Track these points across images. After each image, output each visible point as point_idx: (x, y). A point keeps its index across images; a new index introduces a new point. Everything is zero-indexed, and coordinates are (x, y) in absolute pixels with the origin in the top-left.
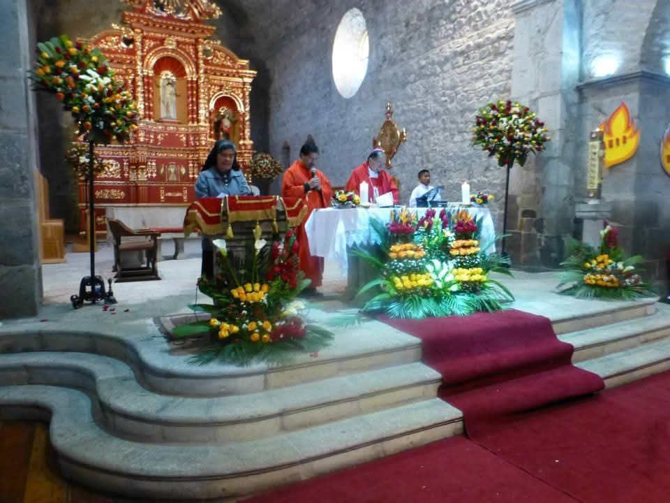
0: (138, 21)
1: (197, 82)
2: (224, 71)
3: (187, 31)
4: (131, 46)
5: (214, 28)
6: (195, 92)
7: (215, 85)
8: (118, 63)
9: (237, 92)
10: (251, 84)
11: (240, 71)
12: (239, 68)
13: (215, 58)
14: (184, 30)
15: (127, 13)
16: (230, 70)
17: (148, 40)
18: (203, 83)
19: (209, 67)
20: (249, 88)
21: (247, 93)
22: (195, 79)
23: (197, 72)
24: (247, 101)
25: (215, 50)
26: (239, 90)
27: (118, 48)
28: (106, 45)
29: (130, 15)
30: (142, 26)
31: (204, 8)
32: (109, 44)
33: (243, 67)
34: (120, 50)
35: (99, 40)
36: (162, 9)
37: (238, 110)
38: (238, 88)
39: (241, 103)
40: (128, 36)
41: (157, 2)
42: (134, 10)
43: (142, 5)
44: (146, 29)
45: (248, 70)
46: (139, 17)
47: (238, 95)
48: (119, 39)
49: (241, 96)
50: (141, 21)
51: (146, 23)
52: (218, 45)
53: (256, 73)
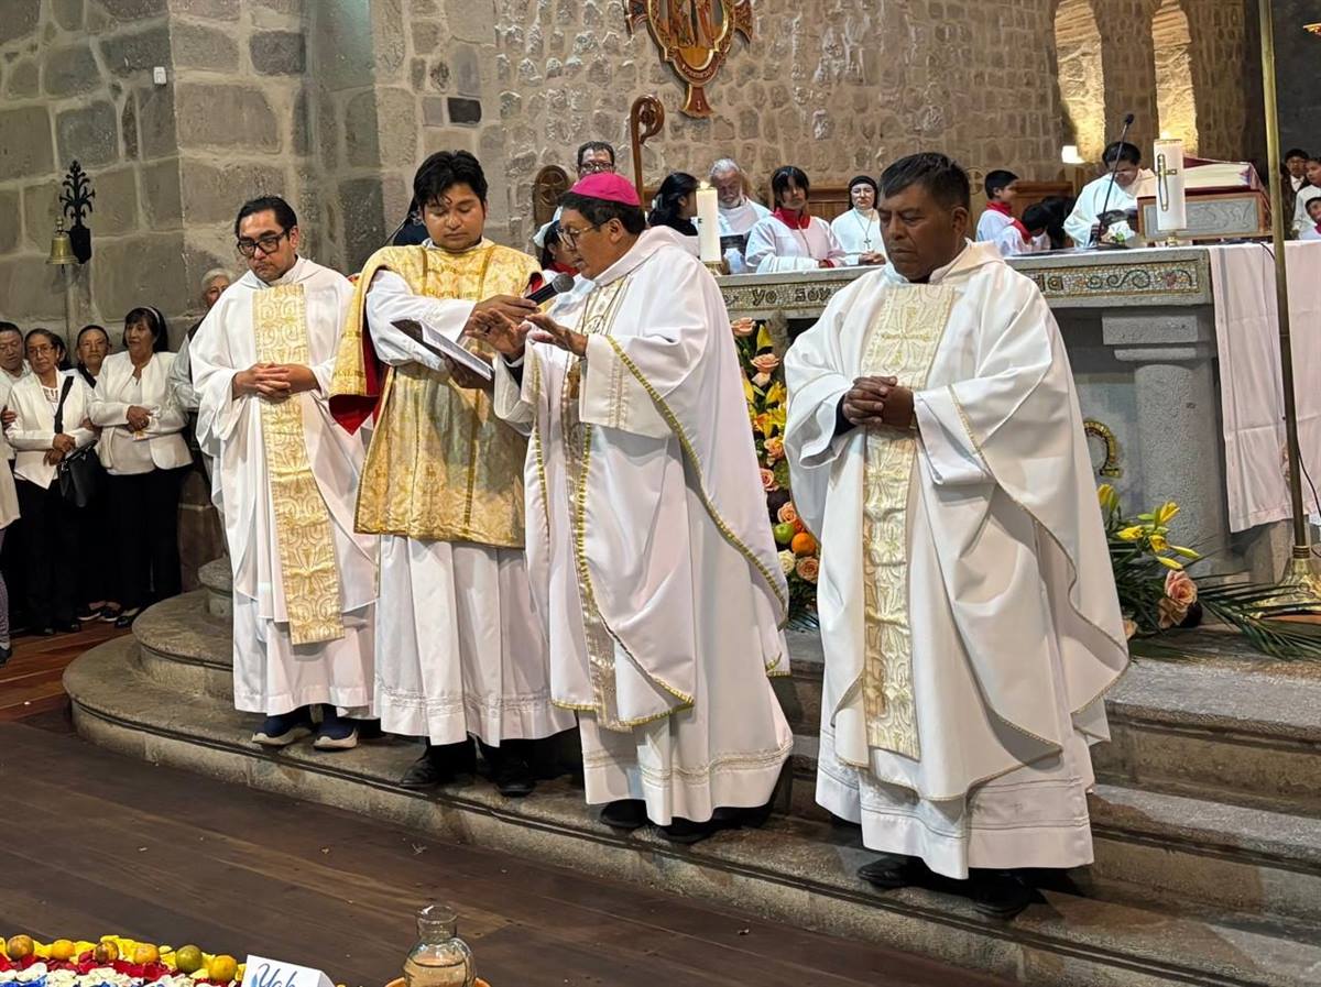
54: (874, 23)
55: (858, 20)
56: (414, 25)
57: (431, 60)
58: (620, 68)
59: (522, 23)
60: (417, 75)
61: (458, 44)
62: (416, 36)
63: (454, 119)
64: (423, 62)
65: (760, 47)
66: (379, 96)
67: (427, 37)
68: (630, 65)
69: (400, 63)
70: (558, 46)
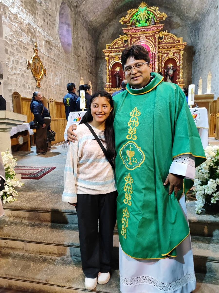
0: (129, 31)
1: (155, 53)
2: (169, 46)
3: (150, 30)
4: (127, 43)
5: (163, 25)
6: (154, 59)
7: (165, 54)
9: (176, 56)
10: (184, 50)
11: (177, 44)
12: (177, 42)
13: (165, 40)
14: (149, 30)
16: (172, 45)
17: (133, 39)
18: (158, 54)
19: (161, 45)
20: (182, 53)
21: (181, 55)
22: (154, 53)
23: (155, 49)
24: (181, 59)
25: (165, 36)
26: (177, 54)
27: (122, 45)
28: (117, 45)
29: (124, 30)
30: (130, 33)
31: (158, 16)
32: (118, 44)
33: (179, 41)
34: (122, 46)
35: (115, 44)
36: (140, 23)
37: (177, 64)
38: (177, 53)
39: (178, 60)
40: (126, 39)
41: (137, 20)
42: (127, 26)
43: (131, 23)
44: (133, 34)
45: (181, 42)
46: (128, 29)
47: (176, 57)
48: (122, 41)
49: (178, 57)
50: (130, 31)
51: (132, 31)
52: (166, 33)
53: (186, 43)
54: (61, 77)
55: (59, 76)
58: (26, 76)
59: (9, 62)
65: (47, 77)
68: (28, 76)
70: (15, 68)
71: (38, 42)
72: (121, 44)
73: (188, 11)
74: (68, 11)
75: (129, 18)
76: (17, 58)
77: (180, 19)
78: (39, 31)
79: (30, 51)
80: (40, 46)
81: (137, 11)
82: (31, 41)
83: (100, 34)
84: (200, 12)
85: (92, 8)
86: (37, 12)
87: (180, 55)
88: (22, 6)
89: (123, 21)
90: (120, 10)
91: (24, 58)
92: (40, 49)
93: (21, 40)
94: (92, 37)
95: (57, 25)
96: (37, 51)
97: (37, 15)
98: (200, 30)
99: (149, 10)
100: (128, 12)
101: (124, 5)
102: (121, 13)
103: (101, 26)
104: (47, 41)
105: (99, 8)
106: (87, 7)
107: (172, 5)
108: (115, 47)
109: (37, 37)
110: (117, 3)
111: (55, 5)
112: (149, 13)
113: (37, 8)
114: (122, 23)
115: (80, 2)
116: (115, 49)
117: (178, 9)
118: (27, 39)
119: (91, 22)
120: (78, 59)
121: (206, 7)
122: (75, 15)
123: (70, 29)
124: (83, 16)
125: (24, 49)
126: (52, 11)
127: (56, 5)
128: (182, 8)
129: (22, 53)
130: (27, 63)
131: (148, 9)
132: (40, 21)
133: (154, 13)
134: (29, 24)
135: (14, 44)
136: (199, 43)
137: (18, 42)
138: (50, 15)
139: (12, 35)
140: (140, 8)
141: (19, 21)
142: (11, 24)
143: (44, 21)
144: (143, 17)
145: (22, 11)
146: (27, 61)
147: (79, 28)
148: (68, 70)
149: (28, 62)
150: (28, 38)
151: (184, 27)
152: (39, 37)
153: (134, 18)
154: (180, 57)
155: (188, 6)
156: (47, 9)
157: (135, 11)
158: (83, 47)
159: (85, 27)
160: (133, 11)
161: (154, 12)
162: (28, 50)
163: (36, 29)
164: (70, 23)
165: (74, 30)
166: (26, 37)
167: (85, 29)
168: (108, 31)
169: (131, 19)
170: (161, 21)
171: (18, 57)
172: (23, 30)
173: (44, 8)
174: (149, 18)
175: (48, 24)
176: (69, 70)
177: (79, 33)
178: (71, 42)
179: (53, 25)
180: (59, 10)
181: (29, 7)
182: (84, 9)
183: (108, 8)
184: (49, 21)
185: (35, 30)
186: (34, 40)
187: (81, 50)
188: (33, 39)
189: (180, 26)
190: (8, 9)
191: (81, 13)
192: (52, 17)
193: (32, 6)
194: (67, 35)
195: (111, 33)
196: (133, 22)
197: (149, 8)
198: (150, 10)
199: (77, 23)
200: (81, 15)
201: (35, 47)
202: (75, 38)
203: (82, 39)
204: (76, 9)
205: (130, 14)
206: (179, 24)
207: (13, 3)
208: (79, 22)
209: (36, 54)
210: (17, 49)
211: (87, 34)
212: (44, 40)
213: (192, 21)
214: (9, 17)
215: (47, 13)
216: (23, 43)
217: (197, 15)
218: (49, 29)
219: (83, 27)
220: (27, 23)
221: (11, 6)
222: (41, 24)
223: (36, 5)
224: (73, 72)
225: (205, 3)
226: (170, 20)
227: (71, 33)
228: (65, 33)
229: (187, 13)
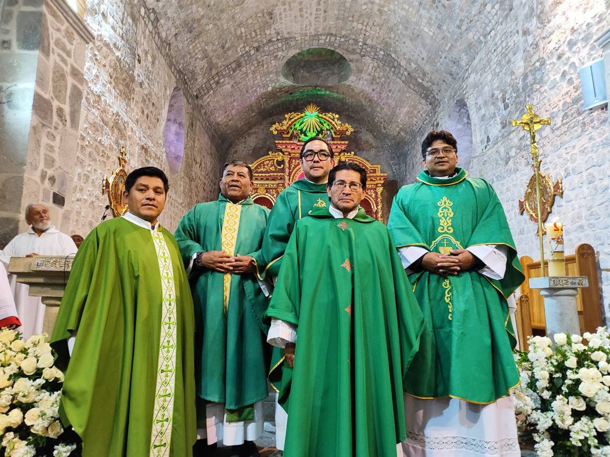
0: (286, 147)
4: (282, 166)
5: (347, 142)
8: (273, 180)
9: (369, 194)
10: (383, 185)
11: (372, 175)
12: (370, 173)
15: (276, 142)
17: (294, 160)
20: (380, 190)
21: (379, 193)
24: (379, 200)
25: (349, 160)
26: (372, 191)
27: (272, 169)
28: (264, 167)
29: (279, 143)
30: (289, 150)
31: (338, 128)
32: (266, 167)
33: (374, 171)
34: (274, 170)
35: (259, 165)
36: (306, 135)
37: (371, 208)
38: (371, 189)
39: (374, 202)
40: (280, 159)
41: (301, 130)
42: (283, 139)
43: (290, 134)
44: (293, 151)
45: (378, 173)
46: (286, 143)
47: (371, 196)
48: (273, 162)
49: (373, 196)
50: (289, 147)
51: (293, 147)
52: (352, 156)
53: (386, 175)
56: (46, 155)
57: (50, 172)
60: (43, 177)
61: (61, 170)
62: (45, 159)
63: (54, 202)
64: (46, 173)
66: (26, 180)
67: (50, 162)
68: (101, 206)
69: (37, 169)
70: (81, 190)
71: (127, 147)
72: (271, 166)
73: (386, 125)
74: (183, 101)
75: (288, 126)
76: (87, 171)
77: (371, 136)
78: (132, 129)
79: (113, 160)
80: (131, 154)
81: (302, 117)
82: (117, 143)
83: (230, 145)
84: (408, 130)
85: (223, 102)
86: (132, 96)
87: (376, 193)
88: (111, 83)
89: (276, 130)
90: (271, 111)
91: (99, 171)
92: (129, 160)
93: (100, 140)
94: (217, 150)
95: (163, 123)
96: (125, 162)
97: (132, 101)
98: (409, 157)
99: (322, 118)
100: (286, 116)
101: (279, 105)
102: (270, 116)
103: (235, 133)
104: (143, 147)
105: (235, 104)
106: (216, 100)
107: (359, 114)
108: (259, 170)
109: (127, 138)
110: (266, 101)
111: (163, 89)
112: (322, 121)
113: (134, 90)
114: (275, 133)
115: (204, 91)
116: (260, 175)
117: (368, 121)
118: (110, 139)
119: (218, 124)
120: (190, 186)
121: (417, 122)
122: (194, 110)
123: (183, 131)
124: (205, 113)
125: (102, 156)
126: (158, 98)
127: (166, 90)
128: (375, 120)
129: (98, 163)
130: (105, 182)
131: (320, 115)
132: (135, 111)
133: (331, 123)
134: (117, 114)
135: (87, 145)
136: (408, 177)
137: (95, 142)
138: (153, 104)
139: (87, 128)
140: (307, 113)
141: (102, 106)
142: (88, 109)
143: (143, 112)
144: (312, 127)
145: (110, 91)
146: (105, 178)
147: (198, 133)
148: (172, 204)
149: (107, 180)
150: (112, 138)
151: (380, 150)
152: (130, 138)
153: (296, 126)
154: (376, 197)
155: (386, 118)
156: (150, 94)
157: (299, 116)
158: (201, 164)
159: (206, 132)
160: (295, 116)
161: (331, 121)
162: (108, 157)
163: (128, 124)
164: (184, 121)
165: (189, 134)
166: (108, 135)
167: (206, 136)
168: (245, 142)
169: (291, 128)
170: (342, 136)
171: (89, 169)
172: (106, 124)
173: (146, 92)
174: (322, 130)
175: (147, 118)
176: (173, 202)
177: (196, 140)
178: (182, 154)
179: (156, 121)
180: (169, 98)
181: (121, 87)
182: (208, 103)
183: (251, 105)
184: (150, 115)
185: (126, 125)
186: (122, 142)
187: (196, 169)
188: (120, 141)
189: (373, 147)
190: (88, 84)
191: (204, 109)
192: (156, 108)
193: (127, 86)
194: (175, 142)
195: (251, 147)
196: (295, 133)
197: (322, 114)
198: (324, 117)
199: (194, 123)
200: (203, 111)
201: (122, 155)
202: (190, 148)
203: (200, 152)
204: (196, 101)
205: (290, 119)
206: (372, 144)
207: (97, 76)
208: (198, 122)
209: (121, 168)
210: (90, 155)
211: (209, 144)
212: (138, 144)
213: (393, 142)
214: (87, 98)
215: (149, 101)
216: (103, 145)
217: (402, 134)
218: (149, 128)
219: (205, 132)
220: (115, 112)
221: (93, 81)
222: (137, 117)
223: (134, 86)
224: (180, 207)
225: (416, 118)
226: (355, 137)
227: (183, 138)
228: (172, 137)
229: (385, 128)
